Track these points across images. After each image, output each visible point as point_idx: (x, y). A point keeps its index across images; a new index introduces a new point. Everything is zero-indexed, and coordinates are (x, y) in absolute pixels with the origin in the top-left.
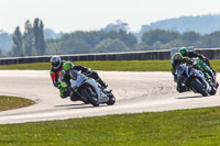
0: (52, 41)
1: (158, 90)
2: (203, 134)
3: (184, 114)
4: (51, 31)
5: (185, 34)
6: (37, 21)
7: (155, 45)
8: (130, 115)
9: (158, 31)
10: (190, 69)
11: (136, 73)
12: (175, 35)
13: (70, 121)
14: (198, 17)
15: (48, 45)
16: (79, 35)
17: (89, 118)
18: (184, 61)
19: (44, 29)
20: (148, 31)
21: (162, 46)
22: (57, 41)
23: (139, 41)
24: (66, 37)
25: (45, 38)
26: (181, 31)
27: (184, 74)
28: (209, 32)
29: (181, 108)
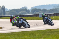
0: (7, 12)
1: (36, 25)
2: (48, 36)
3: (43, 31)
4: (7, 9)
5: (43, 10)
6: (3, 6)
7: (35, 13)
8: (28, 31)
9: (35, 9)
10: (48, 19)
11: (30, 20)
12: (40, 10)
13: (12, 33)
14: (46, 5)
15: (6, 13)
16: (14, 10)
17: (17, 32)
18: (46, 16)
19: (5, 8)
20: (33, 9)
21: (37, 13)
22: (8, 11)
23: (31, 12)
24: (11, 10)
25: (5, 11)
26: (42, 9)
27: (46, 20)
28: (49, 9)
29: (42, 29)
